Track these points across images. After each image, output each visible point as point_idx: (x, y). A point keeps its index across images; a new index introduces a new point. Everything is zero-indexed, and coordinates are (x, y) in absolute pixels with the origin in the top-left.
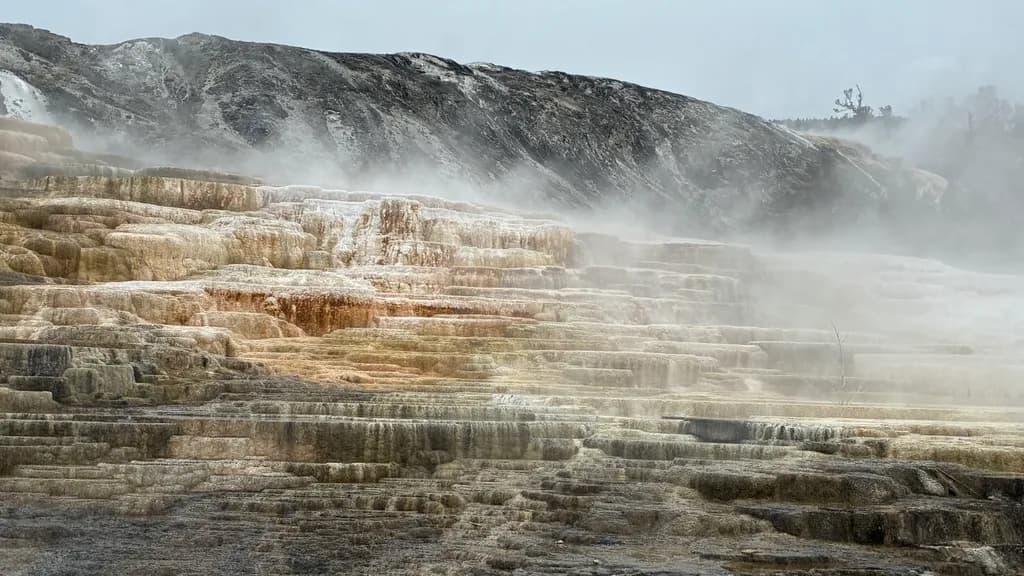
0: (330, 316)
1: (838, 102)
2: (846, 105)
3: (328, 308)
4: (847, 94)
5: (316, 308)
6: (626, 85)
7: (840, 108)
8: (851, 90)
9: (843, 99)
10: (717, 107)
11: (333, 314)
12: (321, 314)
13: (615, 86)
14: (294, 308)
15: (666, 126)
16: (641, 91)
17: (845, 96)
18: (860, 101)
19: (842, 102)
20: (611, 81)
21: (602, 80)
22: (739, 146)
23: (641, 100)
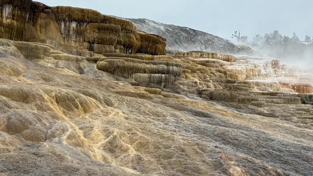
0: (306, 90)
1: (233, 35)
2: (235, 36)
3: (305, 87)
4: (236, 32)
5: (302, 87)
6: (190, 29)
7: (233, 37)
8: (236, 31)
9: (234, 33)
10: (214, 36)
11: (306, 89)
12: (303, 90)
13: (188, 29)
14: (296, 87)
15: (202, 41)
16: (194, 31)
17: (235, 33)
18: (239, 35)
19: (234, 35)
20: (186, 28)
21: (184, 27)
22: (222, 47)
23: (195, 34)
